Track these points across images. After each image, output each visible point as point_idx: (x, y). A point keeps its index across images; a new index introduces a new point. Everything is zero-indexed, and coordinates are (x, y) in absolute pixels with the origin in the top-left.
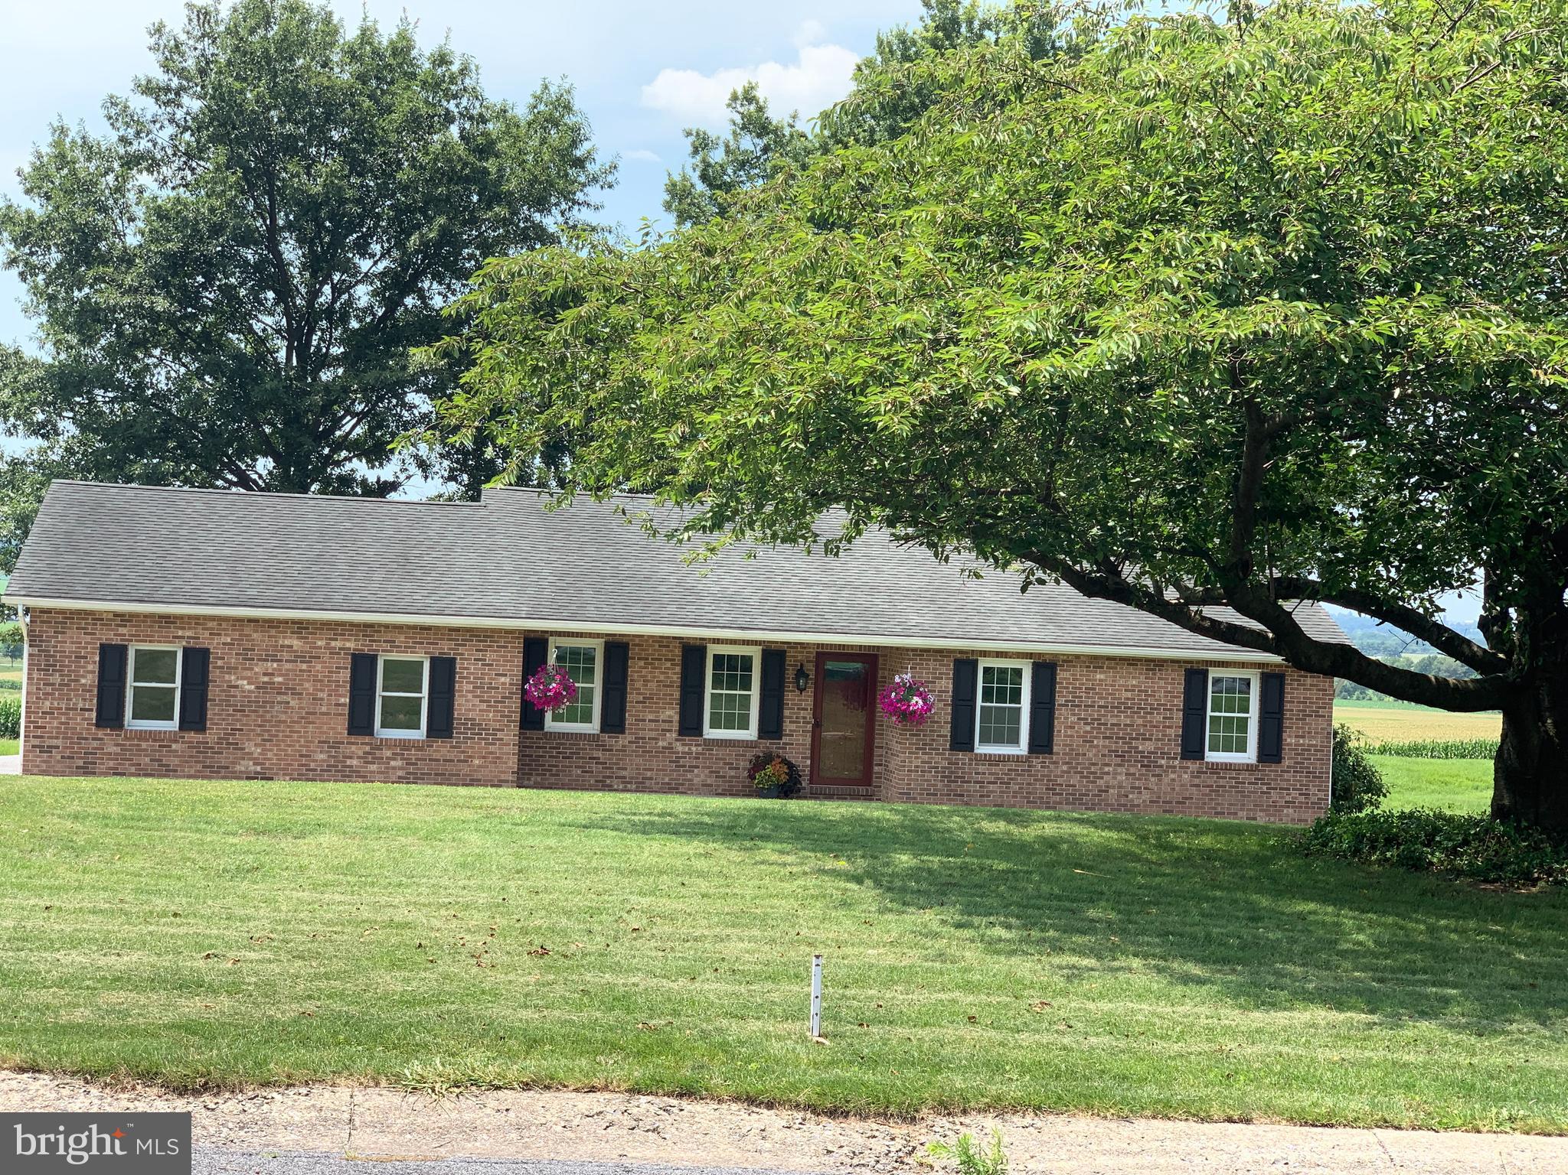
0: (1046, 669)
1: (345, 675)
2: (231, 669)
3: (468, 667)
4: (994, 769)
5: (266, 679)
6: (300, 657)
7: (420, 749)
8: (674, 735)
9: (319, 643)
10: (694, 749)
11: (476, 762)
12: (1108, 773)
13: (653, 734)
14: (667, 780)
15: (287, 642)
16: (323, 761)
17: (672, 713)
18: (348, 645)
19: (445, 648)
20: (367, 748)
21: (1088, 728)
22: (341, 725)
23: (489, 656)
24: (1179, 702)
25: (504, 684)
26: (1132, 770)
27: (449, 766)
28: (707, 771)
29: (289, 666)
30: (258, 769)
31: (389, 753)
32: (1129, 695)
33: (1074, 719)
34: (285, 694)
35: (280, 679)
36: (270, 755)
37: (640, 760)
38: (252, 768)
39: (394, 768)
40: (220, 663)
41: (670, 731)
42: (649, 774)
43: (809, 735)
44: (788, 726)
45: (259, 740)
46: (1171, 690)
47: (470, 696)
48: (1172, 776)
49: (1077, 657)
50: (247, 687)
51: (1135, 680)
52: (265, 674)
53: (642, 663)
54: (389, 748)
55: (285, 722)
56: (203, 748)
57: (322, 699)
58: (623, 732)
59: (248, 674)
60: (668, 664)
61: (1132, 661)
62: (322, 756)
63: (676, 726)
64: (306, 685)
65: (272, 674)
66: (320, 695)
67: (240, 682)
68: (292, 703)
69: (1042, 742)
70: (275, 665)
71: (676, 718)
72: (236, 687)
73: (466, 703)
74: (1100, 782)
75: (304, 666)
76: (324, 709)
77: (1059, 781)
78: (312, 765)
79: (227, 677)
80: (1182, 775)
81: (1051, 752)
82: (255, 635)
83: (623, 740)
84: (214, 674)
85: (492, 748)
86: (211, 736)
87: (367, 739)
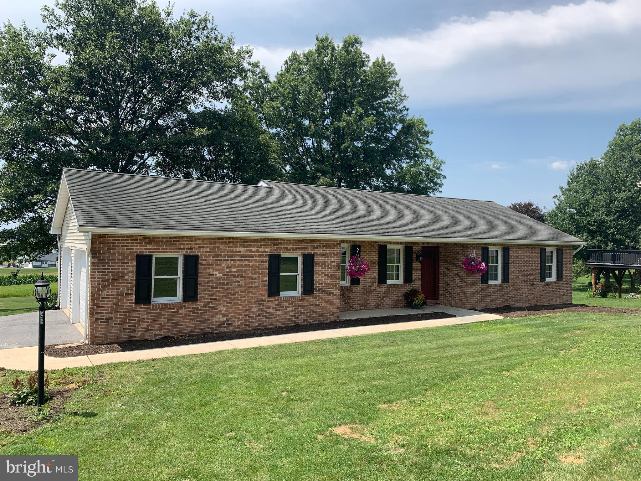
0: (506, 249)
1: (266, 266)
2: (210, 266)
3: (319, 259)
4: (494, 290)
5: (228, 270)
6: (244, 258)
7: (300, 301)
8: (377, 284)
9: (253, 250)
10: (383, 289)
11: (323, 305)
12: (522, 289)
13: (369, 284)
14: (375, 304)
15: (238, 250)
16: (257, 311)
17: (375, 275)
18: (267, 250)
19: (309, 250)
20: (277, 303)
21: (517, 272)
22: (264, 292)
23: (328, 253)
24: (539, 260)
25: (334, 266)
26: (529, 287)
27: (312, 308)
28: (388, 298)
29: (239, 262)
30: (225, 319)
31: (286, 304)
32: (527, 259)
33: (514, 269)
34: (238, 277)
35: (235, 270)
36: (230, 311)
37: (365, 296)
38: (222, 319)
39: (289, 311)
40: (204, 262)
41: (375, 282)
42: (368, 302)
43: (420, 280)
44: (414, 277)
45: (225, 303)
46: (536, 255)
47: (320, 272)
48: (538, 288)
49: (514, 245)
50: (218, 275)
51: (528, 253)
52: (227, 268)
53: (365, 254)
54: (286, 301)
55: (238, 292)
56: (196, 311)
57: (255, 279)
58: (359, 284)
59: (219, 268)
60: (374, 254)
61: (527, 246)
62: (256, 309)
63: (377, 280)
64: (248, 272)
65: (231, 267)
66: (255, 277)
67: (215, 273)
68: (241, 282)
69: (505, 279)
70: (232, 262)
71: (377, 277)
72: (213, 275)
73: (319, 277)
74: (521, 292)
75: (247, 262)
76: (256, 284)
77: (511, 293)
78: (251, 314)
79: (208, 270)
80: (540, 287)
81: (508, 282)
82: (222, 247)
83: (359, 287)
84: (201, 269)
85: (330, 297)
86: (200, 303)
87: (277, 298)
